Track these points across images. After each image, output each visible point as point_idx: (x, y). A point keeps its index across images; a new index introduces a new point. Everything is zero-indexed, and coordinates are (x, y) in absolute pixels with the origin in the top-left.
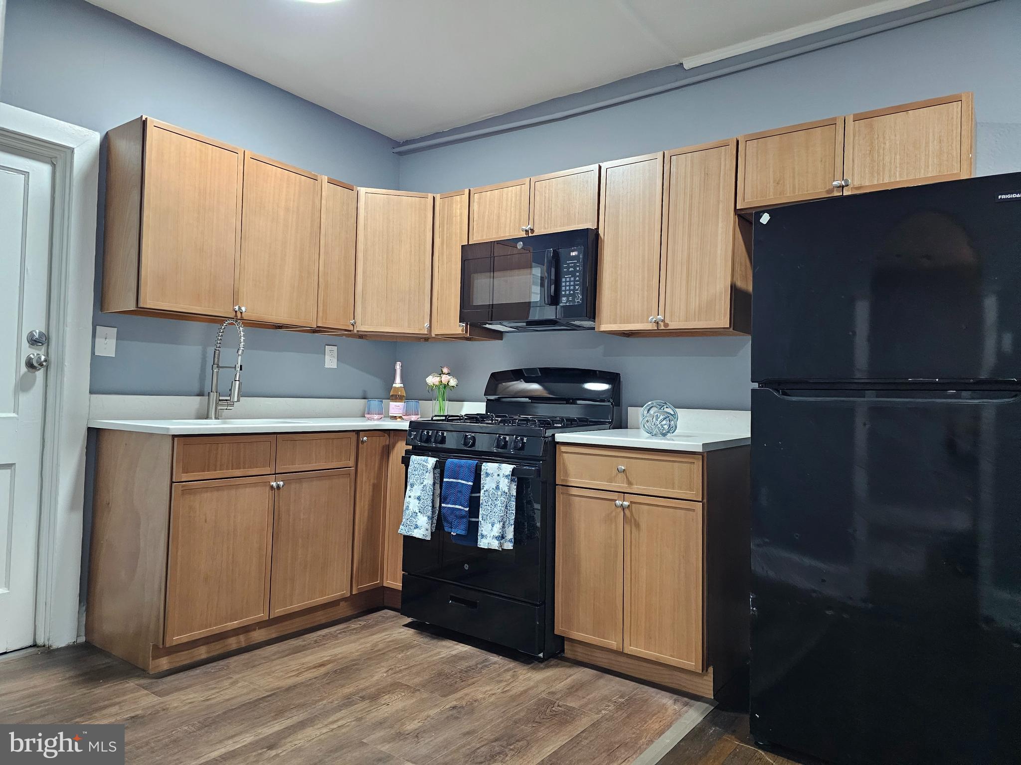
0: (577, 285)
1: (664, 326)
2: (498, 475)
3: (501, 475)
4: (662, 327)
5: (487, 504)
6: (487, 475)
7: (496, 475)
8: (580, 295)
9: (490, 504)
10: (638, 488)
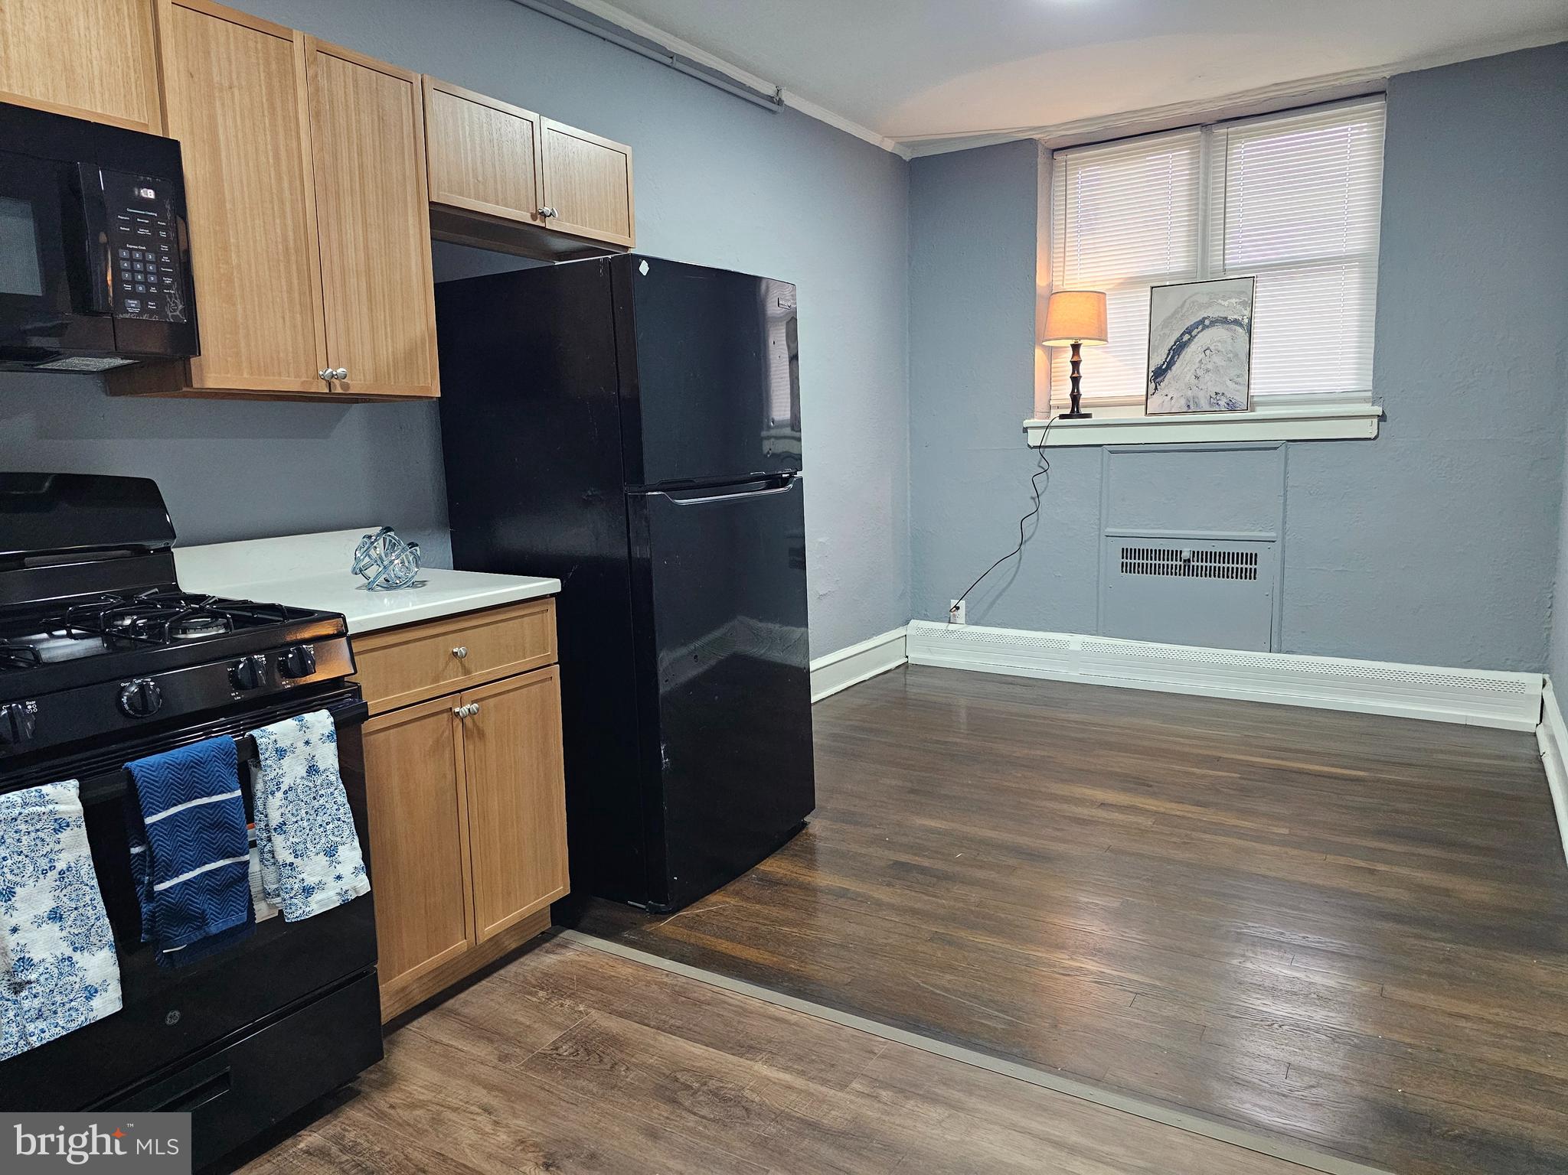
0: (167, 274)
1: (342, 388)
2: (307, 743)
3: (314, 738)
4: (339, 390)
5: (299, 818)
6: (281, 753)
7: (300, 744)
8: (177, 301)
9: (304, 815)
10: (481, 675)
